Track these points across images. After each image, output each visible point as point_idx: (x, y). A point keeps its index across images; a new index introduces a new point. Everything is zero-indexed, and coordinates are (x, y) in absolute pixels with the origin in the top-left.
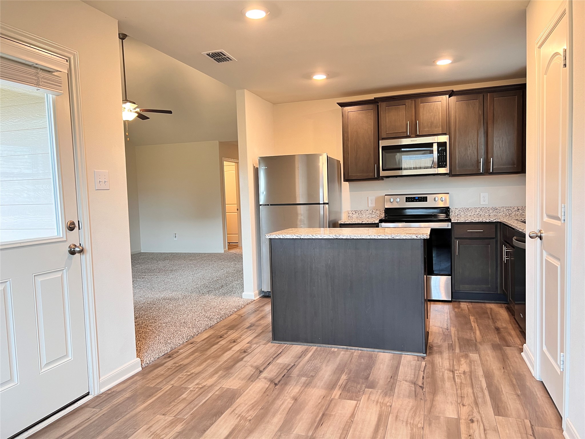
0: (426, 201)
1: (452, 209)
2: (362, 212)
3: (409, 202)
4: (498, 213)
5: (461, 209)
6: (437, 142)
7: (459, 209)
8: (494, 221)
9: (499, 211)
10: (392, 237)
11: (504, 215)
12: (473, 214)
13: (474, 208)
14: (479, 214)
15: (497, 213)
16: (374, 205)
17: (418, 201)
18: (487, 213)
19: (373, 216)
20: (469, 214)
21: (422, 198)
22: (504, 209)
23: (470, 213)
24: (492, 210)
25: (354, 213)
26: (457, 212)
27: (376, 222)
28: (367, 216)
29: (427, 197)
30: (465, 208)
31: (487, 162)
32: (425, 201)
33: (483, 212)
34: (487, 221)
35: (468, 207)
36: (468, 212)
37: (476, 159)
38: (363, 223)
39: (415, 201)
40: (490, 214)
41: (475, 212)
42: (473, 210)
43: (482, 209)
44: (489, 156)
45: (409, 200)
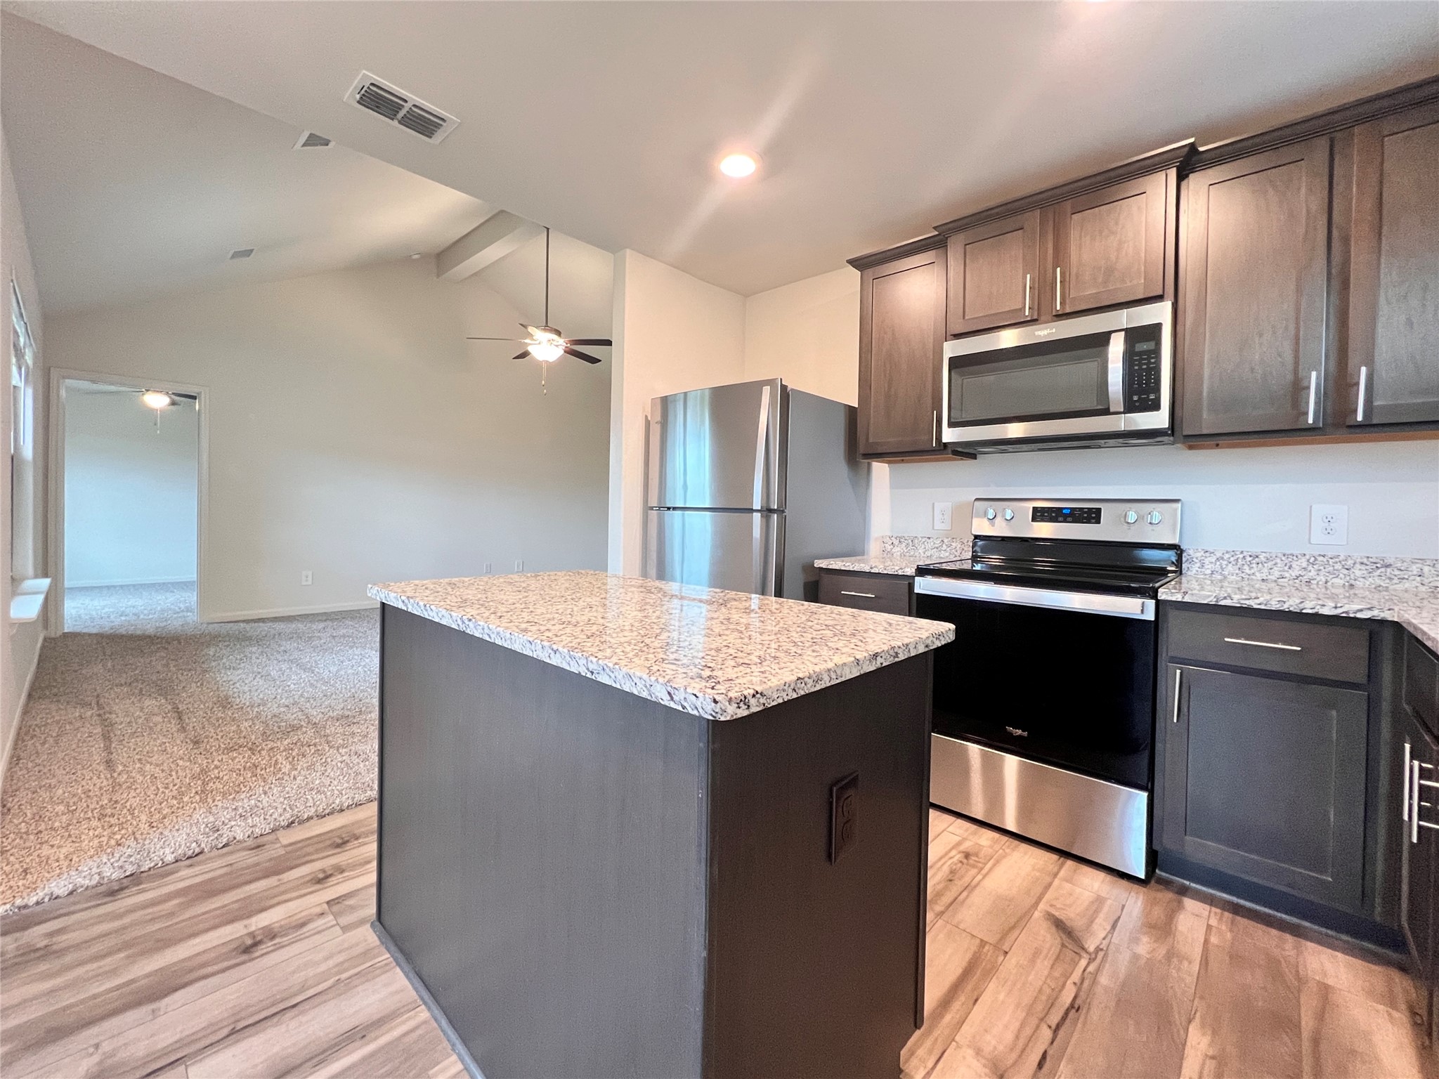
0: (1098, 522)
1: (1191, 552)
2: (916, 541)
3: (1042, 520)
4: (1396, 581)
5: (1227, 556)
6: (1126, 330)
7: (1219, 554)
8: (1359, 615)
9: (1397, 572)
11: (1423, 589)
12: (1276, 573)
13: (1280, 555)
14: (1305, 579)
15: (1390, 579)
17: (1069, 519)
18: (1341, 576)
20: (1257, 574)
21: (1086, 513)
22: (1426, 569)
23: (1265, 570)
24: (1363, 567)
25: (896, 542)
26: (1212, 563)
27: (908, 574)
28: (928, 554)
29: (1099, 510)
30: (1245, 554)
31: (1340, 385)
32: (1094, 521)
33: (1322, 573)
35: (1255, 550)
36: (1254, 565)
37: (1290, 377)
38: (872, 571)
39: (1060, 519)
40: (1353, 582)
41: (1286, 568)
42: (1278, 561)
43: (1316, 560)
44: (1353, 359)
45: (1040, 515)
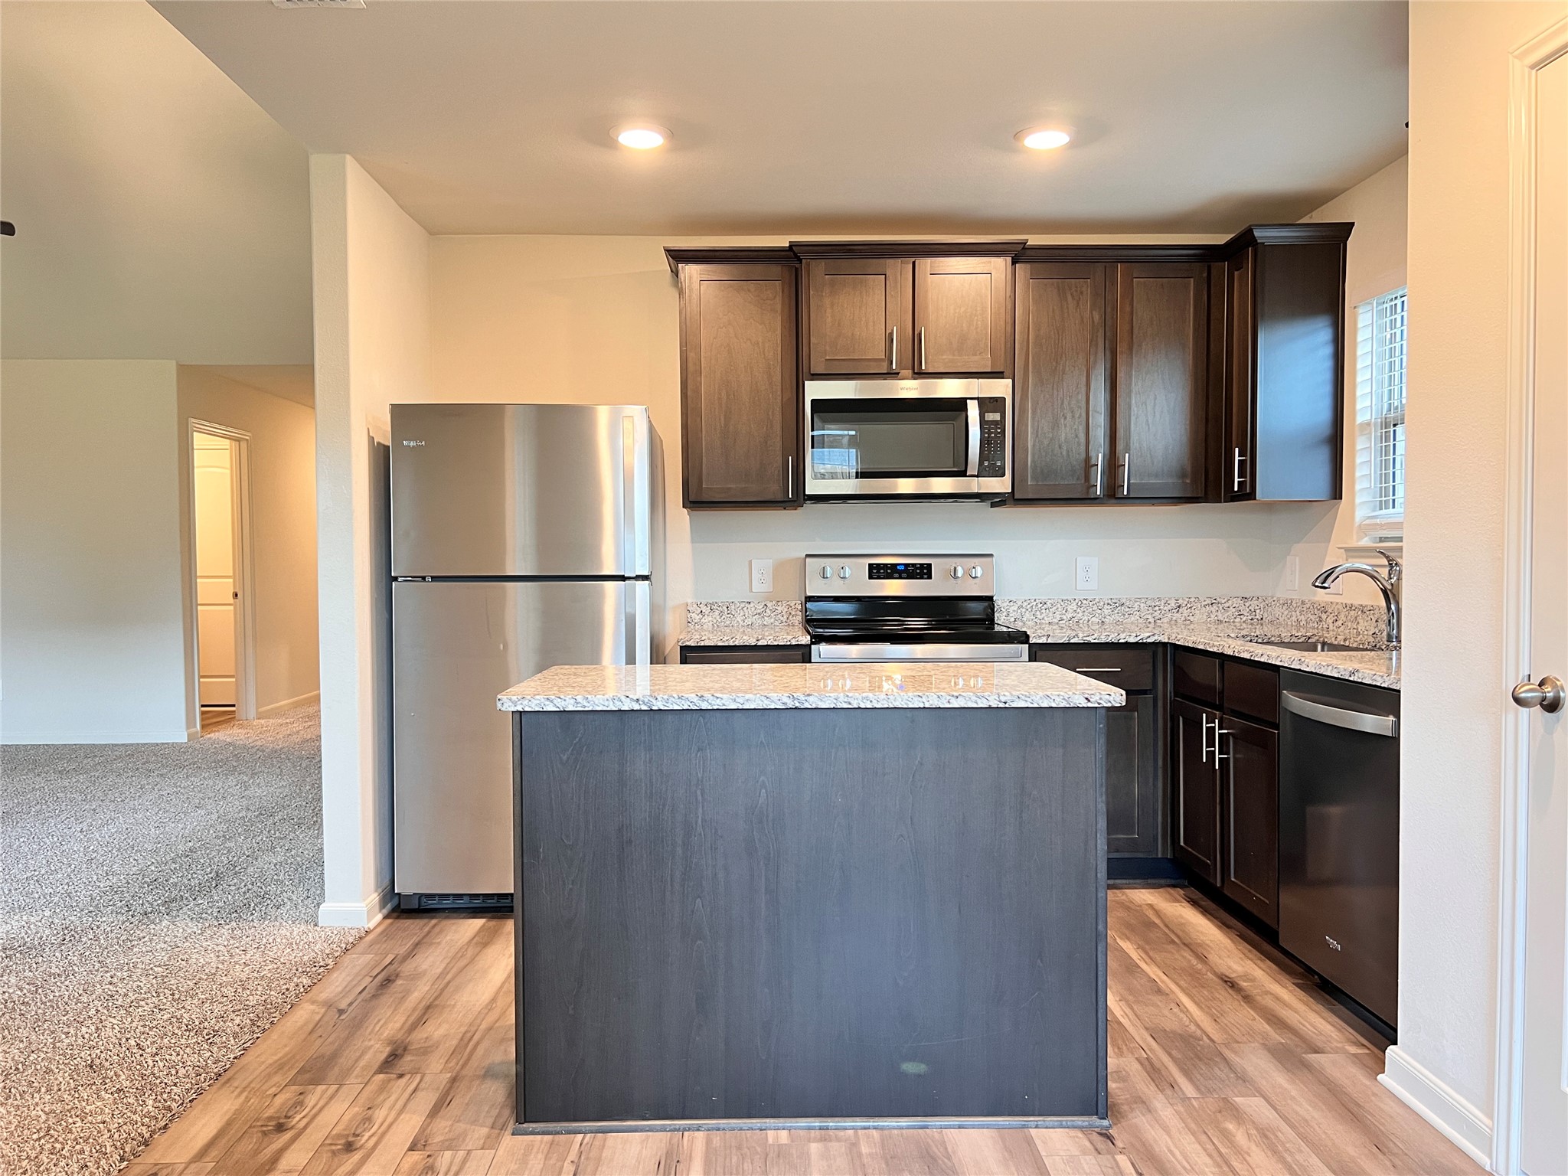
0: (930, 577)
1: (1000, 603)
2: (733, 607)
3: (879, 578)
4: (1127, 616)
5: (1025, 604)
6: (978, 399)
7: (1019, 603)
8: (1149, 640)
9: (1127, 610)
10: (1000, 701)
11: (1141, 621)
12: (1058, 618)
13: (1060, 601)
14: (1075, 620)
15: (1124, 615)
16: (767, 587)
17: (905, 575)
18: (1097, 615)
19: (765, 623)
20: (1046, 618)
21: (918, 568)
22: (1142, 605)
23: (1051, 615)
24: (1109, 607)
25: (706, 610)
26: (1014, 611)
27: (803, 643)
28: (749, 621)
29: (930, 565)
30: (1037, 601)
31: (1113, 465)
32: (926, 576)
33: (1086, 614)
34: (1132, 640)
35: (1044, 598)
36: (1044, 611)
37: (1084, 455)
38: (759, 644)
39: (896, 575)
40: (1103, 619)
41: (1064, 612)
42: (1059, 605)
43: (1082, 603)
44: (1120, 447)
45: (878, 572)
